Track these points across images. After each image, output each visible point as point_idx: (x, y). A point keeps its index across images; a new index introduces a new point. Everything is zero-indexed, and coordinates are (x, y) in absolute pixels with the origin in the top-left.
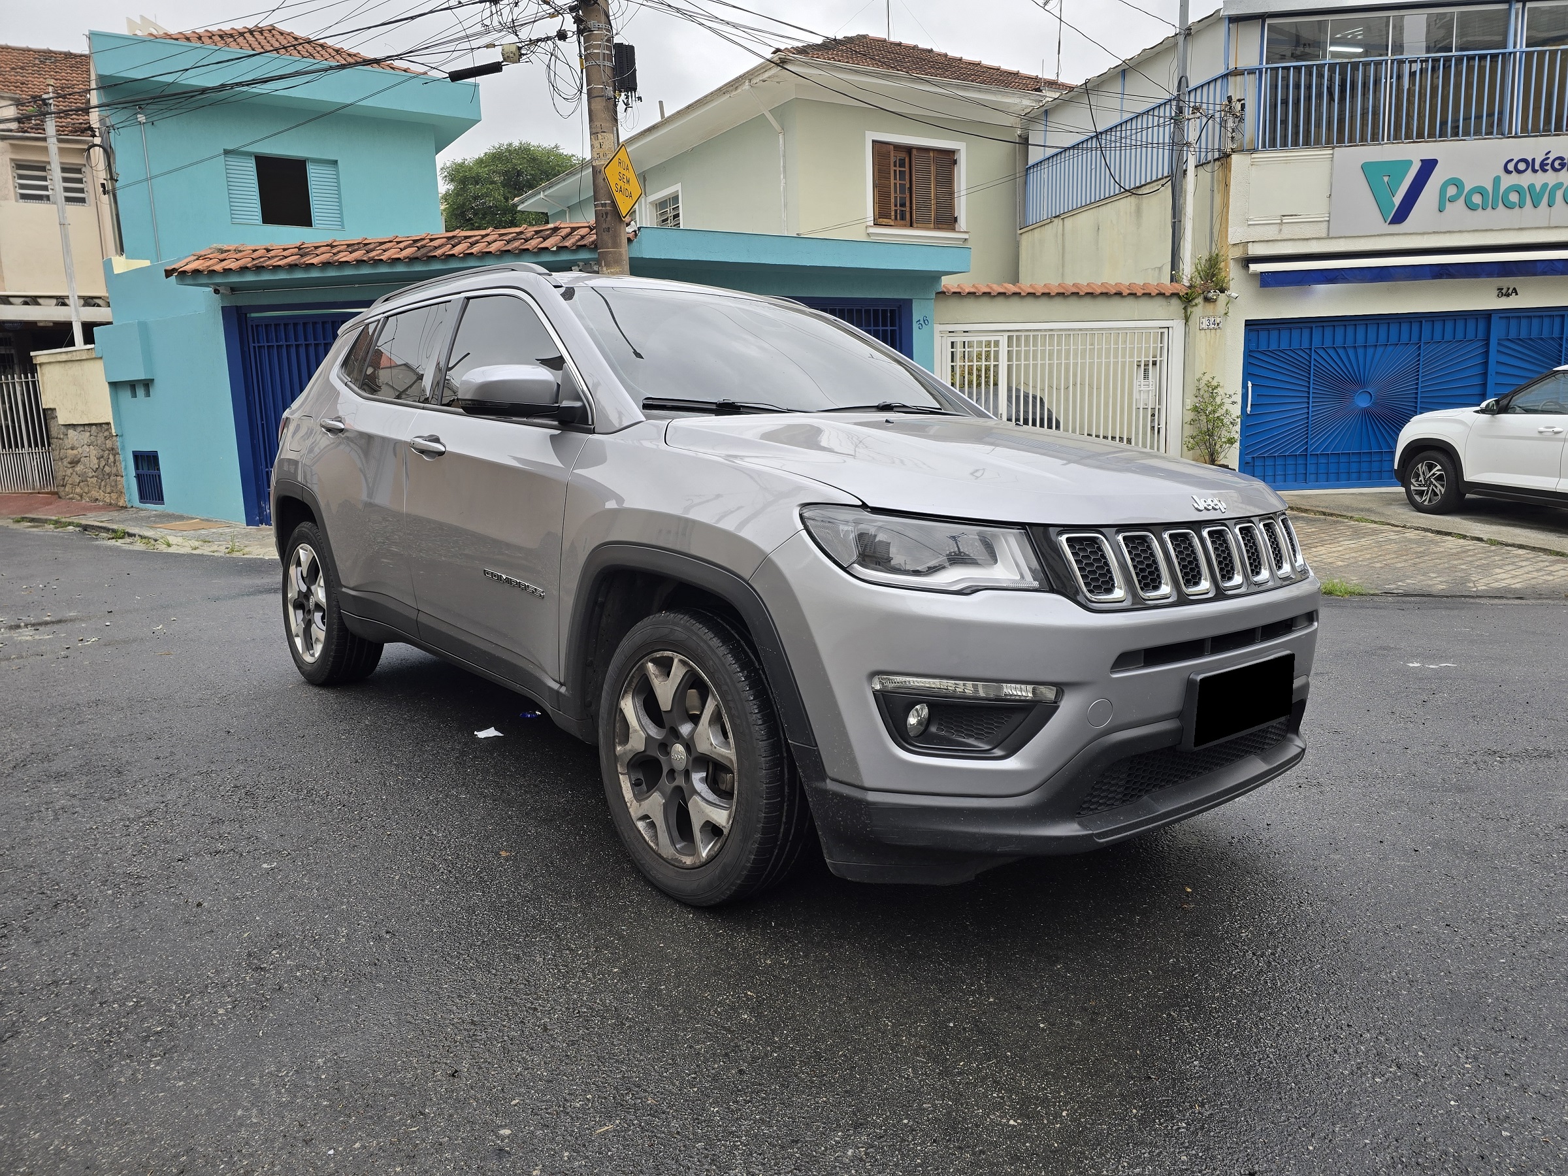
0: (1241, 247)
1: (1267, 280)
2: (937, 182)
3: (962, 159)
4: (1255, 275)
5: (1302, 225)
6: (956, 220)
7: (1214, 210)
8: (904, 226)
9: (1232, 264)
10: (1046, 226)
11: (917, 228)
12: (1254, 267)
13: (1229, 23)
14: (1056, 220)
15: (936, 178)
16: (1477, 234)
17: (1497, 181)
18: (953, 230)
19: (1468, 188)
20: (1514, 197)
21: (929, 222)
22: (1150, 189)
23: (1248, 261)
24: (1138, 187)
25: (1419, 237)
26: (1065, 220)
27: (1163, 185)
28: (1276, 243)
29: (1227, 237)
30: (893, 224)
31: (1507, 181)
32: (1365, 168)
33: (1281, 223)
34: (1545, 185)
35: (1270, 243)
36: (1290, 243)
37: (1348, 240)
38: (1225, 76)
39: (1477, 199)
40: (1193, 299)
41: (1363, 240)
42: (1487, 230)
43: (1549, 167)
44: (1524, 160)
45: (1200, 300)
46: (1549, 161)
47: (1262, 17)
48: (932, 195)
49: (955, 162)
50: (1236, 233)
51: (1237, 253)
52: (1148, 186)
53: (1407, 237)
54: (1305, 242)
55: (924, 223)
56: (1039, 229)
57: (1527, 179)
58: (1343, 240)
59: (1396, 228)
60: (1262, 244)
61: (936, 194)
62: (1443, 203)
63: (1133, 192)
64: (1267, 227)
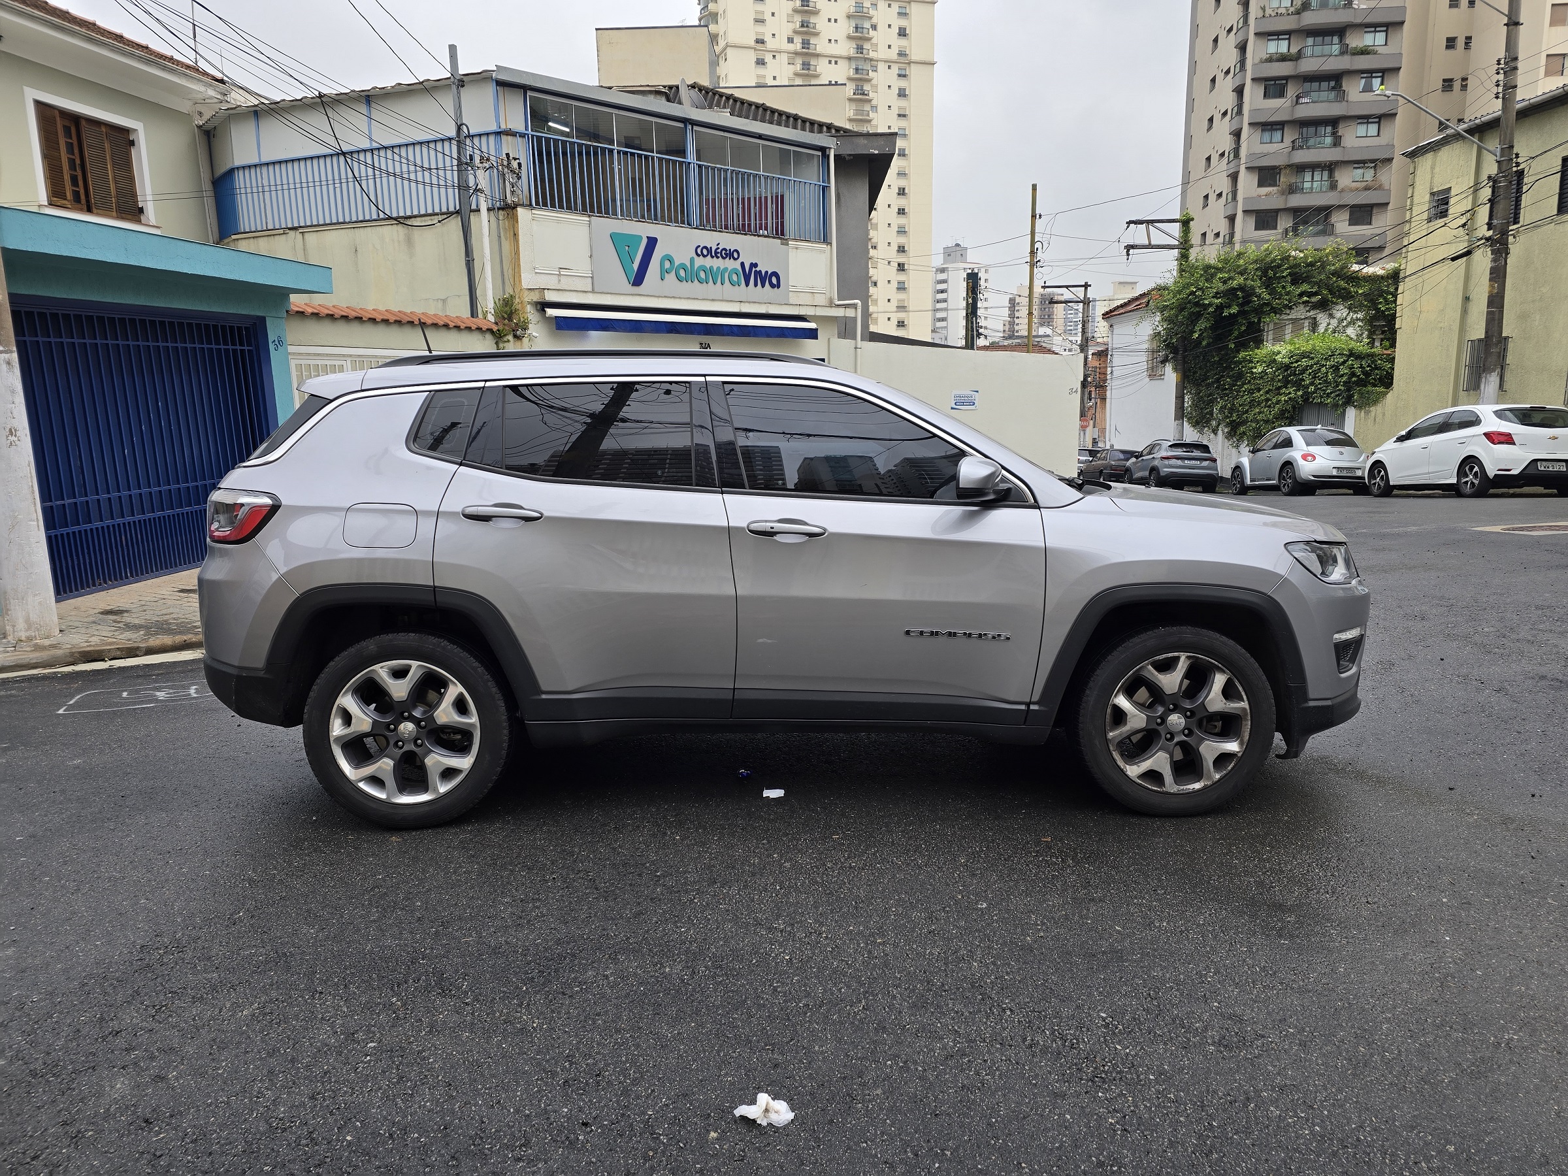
0: (537, 292)
1: (563, 325)
2: (114, 164)
3: (142, 139)
4: (550, 318)
5: (574, 279)
6: (141, 210)
7: (503, 255)
8: (81, 210)
9: (529, 308)
10: (276, 237)
11: (98, 215)
12: (551, 312)
13: (497, 85)
14: (292, 233)
15: (112, 159)
16: (689, 301)
17: (692, 260)
18: (139, 222)
19: (677, 264)
20: (702, 275)
21: (110, 210)
22: (421, 221)
23: (543, 306)
24: (410, 217)
25: (656, 299)
26: (306, 234)
27: (439, 222)
28: (564, 292)
29: (520, 281)
30: (70, 206)
31: (699, 262)
32: (613, 237)
33: (560, 275)
34: (718, 268)
35: (560, 292)
36: (574, 294)
37: (613, 296)
38: (498, 134)
39: (682, 273)
40: (505, 335)
41: (622, 297)
42: (694, 299)
43: (719, 255)
44: (705, 247)
45: (510, 337)
46: (719, 251)
47: (524, 88)
48: (110, 177)
49: (132, 143)
50: (528, 280)
51: (535, 297)
52: (418, 219)
53: (649, 298)
54: (584, 294)
55: (105, 211)
56: (266, 238)
57: (709, 262)
58: (610, 295)
59: (636, 289)
60: (554, 291)
61: (114, 178)
62: (663, 273)
63: (401, 220)
64: (549, 276)
